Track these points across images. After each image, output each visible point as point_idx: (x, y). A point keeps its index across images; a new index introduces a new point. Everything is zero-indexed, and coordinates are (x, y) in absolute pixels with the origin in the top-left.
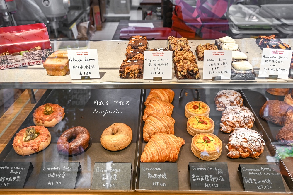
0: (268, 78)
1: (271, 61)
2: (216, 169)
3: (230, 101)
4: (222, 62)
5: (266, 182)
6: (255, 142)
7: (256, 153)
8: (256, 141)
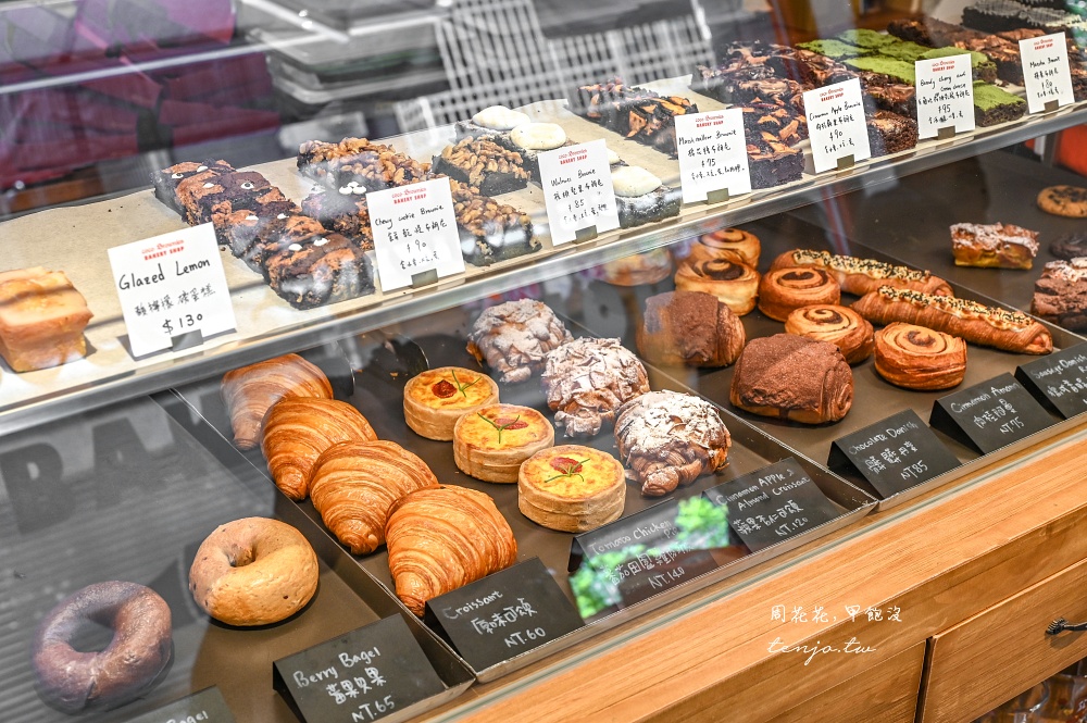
0: (705, 202)
1: (702, 151)
2: (656, 527)
3: (536, 336)
4: (588, 179)
5: (787, 511)
6: (703, 420)
7: (716, 452)
8: (706, 416)
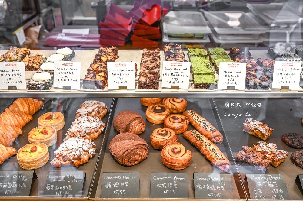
0: (62, 88)
1: (63, 73)
2: (21, 177)
3: (87, 112)
4: (16, 73)
5: (66, 188)
6: (75, 151)
7: (75, 161)
8: (77, 150)
